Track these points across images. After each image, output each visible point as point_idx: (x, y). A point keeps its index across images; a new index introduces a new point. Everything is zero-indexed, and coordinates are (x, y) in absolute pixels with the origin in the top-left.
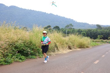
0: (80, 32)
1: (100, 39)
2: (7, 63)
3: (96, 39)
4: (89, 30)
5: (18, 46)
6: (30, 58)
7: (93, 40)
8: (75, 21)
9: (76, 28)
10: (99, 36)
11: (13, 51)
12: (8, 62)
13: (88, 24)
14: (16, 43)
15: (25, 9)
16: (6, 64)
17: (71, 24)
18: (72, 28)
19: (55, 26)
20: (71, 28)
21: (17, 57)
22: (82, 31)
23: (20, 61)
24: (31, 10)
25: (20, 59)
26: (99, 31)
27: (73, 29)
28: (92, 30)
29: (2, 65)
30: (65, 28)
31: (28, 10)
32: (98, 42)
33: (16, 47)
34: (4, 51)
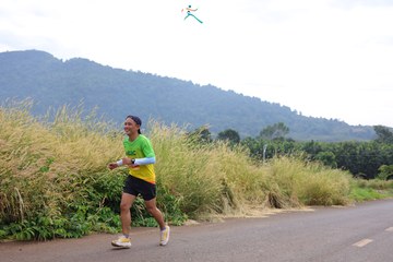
0: (312, 152)
1: (388, 179)
2: (73, 232)
3: (373, 178)
4: (346, 146)
5: (105, 183)
6: (141, 225)
7: (363, 181)
8: (295, 112)
9: (301, 138)
10: (382, 167)
11: (90, 198)
12: (75, 230)
13: (343, 125)
14: (98, 174)
15: (120, 70)
16: (70, 234)
17: (281, 125)
18: (286, 136)
19: (223, 130)
20: (282, 139)
21: (100, 220)
22: (319, 150)
23: (112, 229)
24: (140, 74)
25: (112, 224)
26: (383, 148)
27: (290, 140)
28: (358, 144)
29: (58, 237)
30: (258, 138)
31: (131, 72)
32: (381, 187)
33: (99, 188)
34: (64, 196)
